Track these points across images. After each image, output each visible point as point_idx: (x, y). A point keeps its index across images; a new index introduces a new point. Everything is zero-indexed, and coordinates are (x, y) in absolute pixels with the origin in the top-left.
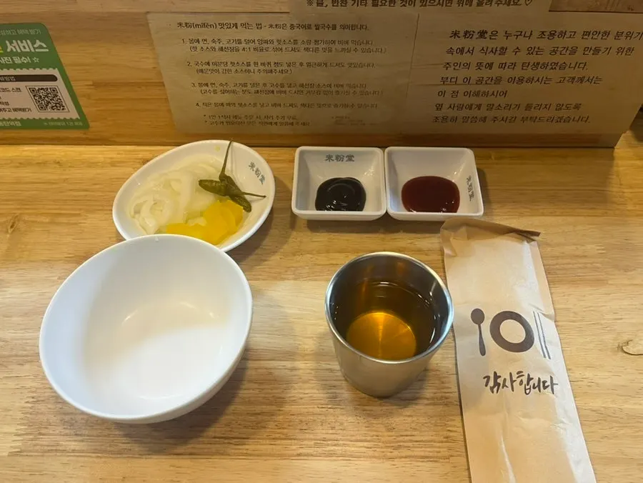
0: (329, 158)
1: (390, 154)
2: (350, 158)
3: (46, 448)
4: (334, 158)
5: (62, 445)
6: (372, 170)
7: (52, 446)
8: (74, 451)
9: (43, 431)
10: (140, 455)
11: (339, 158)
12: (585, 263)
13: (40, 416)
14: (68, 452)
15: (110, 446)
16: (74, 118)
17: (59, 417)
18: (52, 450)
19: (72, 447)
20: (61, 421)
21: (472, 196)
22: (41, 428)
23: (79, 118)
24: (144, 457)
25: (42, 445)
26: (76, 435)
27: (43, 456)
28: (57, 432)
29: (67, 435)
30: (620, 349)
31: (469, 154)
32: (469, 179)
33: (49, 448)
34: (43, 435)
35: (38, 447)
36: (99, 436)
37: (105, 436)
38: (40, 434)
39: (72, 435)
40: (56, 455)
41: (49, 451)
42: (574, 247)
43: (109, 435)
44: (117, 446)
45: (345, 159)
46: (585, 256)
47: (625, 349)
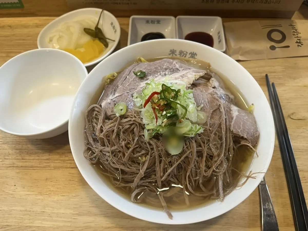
0: (148, 22)
1: (179, 20)
2: (158, 22)
3: (8, 165)
4: (150, 22)
5: (15, 164)
6: (170, 28)
7: (11, 164)
8: (22, 167)
9: (7, 157)
10: (54, 168)
11: (153, 22)
12: (275, 76)
13: (4, 151)
14: (19, 167)
15: (39, 164)
16: (16, 2)
17: (14, 151)
18: (11, 166)
19: (21, 165)
20: (15, 152)
21: (220, 42)
22: (5, 156)
23: (18, 2)
24: (56, 169)
25: (6, 164)
26: (23, 159)
27: (6, 169)
28: (13, 158)
29: (18, 159)
30: (289, 117)
31: (219, 20)
32: (219, 33)
33: (10, 165)
34: (7, 159)
35: (4, 165)
36: (34, 160)
37: (37, 160)
38: (5, 159)
39: (21, 159)
40: (13, 169)
41: (10, 167)
42: (269, 68)
43: (38, 159)
44: (43, 164)
45: (156, 22)
46: (275, 72)
47: (291, 117)
